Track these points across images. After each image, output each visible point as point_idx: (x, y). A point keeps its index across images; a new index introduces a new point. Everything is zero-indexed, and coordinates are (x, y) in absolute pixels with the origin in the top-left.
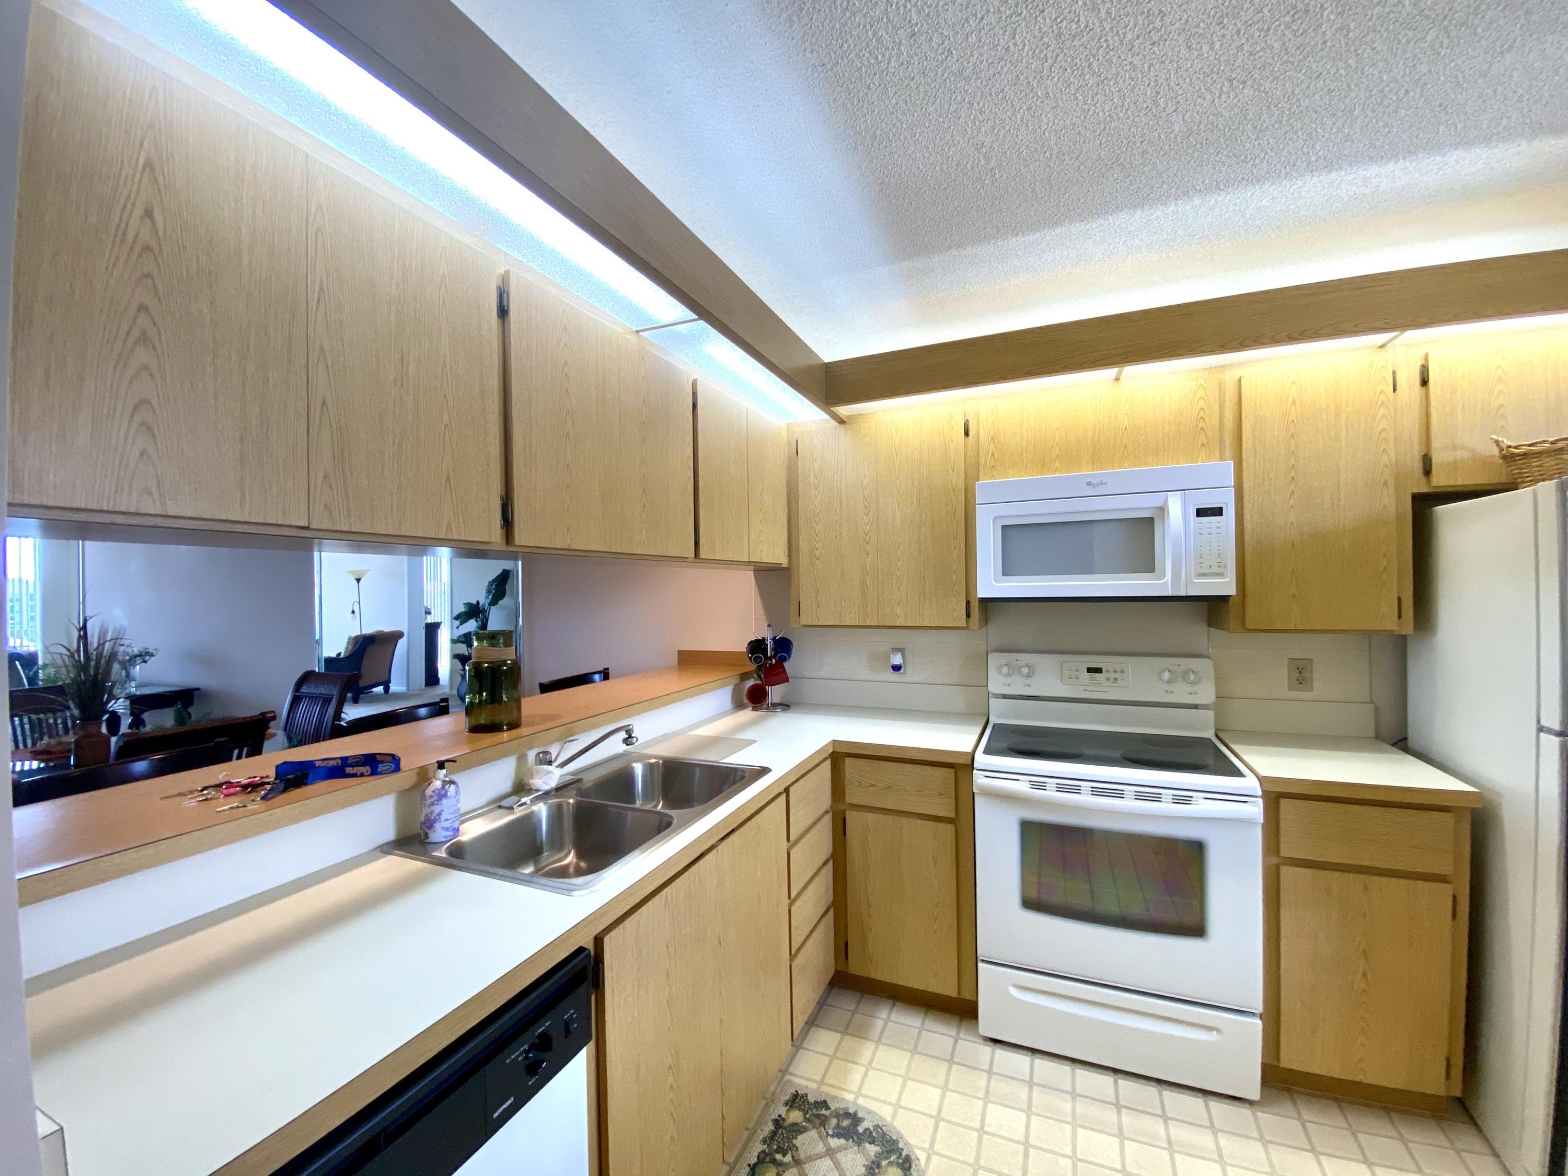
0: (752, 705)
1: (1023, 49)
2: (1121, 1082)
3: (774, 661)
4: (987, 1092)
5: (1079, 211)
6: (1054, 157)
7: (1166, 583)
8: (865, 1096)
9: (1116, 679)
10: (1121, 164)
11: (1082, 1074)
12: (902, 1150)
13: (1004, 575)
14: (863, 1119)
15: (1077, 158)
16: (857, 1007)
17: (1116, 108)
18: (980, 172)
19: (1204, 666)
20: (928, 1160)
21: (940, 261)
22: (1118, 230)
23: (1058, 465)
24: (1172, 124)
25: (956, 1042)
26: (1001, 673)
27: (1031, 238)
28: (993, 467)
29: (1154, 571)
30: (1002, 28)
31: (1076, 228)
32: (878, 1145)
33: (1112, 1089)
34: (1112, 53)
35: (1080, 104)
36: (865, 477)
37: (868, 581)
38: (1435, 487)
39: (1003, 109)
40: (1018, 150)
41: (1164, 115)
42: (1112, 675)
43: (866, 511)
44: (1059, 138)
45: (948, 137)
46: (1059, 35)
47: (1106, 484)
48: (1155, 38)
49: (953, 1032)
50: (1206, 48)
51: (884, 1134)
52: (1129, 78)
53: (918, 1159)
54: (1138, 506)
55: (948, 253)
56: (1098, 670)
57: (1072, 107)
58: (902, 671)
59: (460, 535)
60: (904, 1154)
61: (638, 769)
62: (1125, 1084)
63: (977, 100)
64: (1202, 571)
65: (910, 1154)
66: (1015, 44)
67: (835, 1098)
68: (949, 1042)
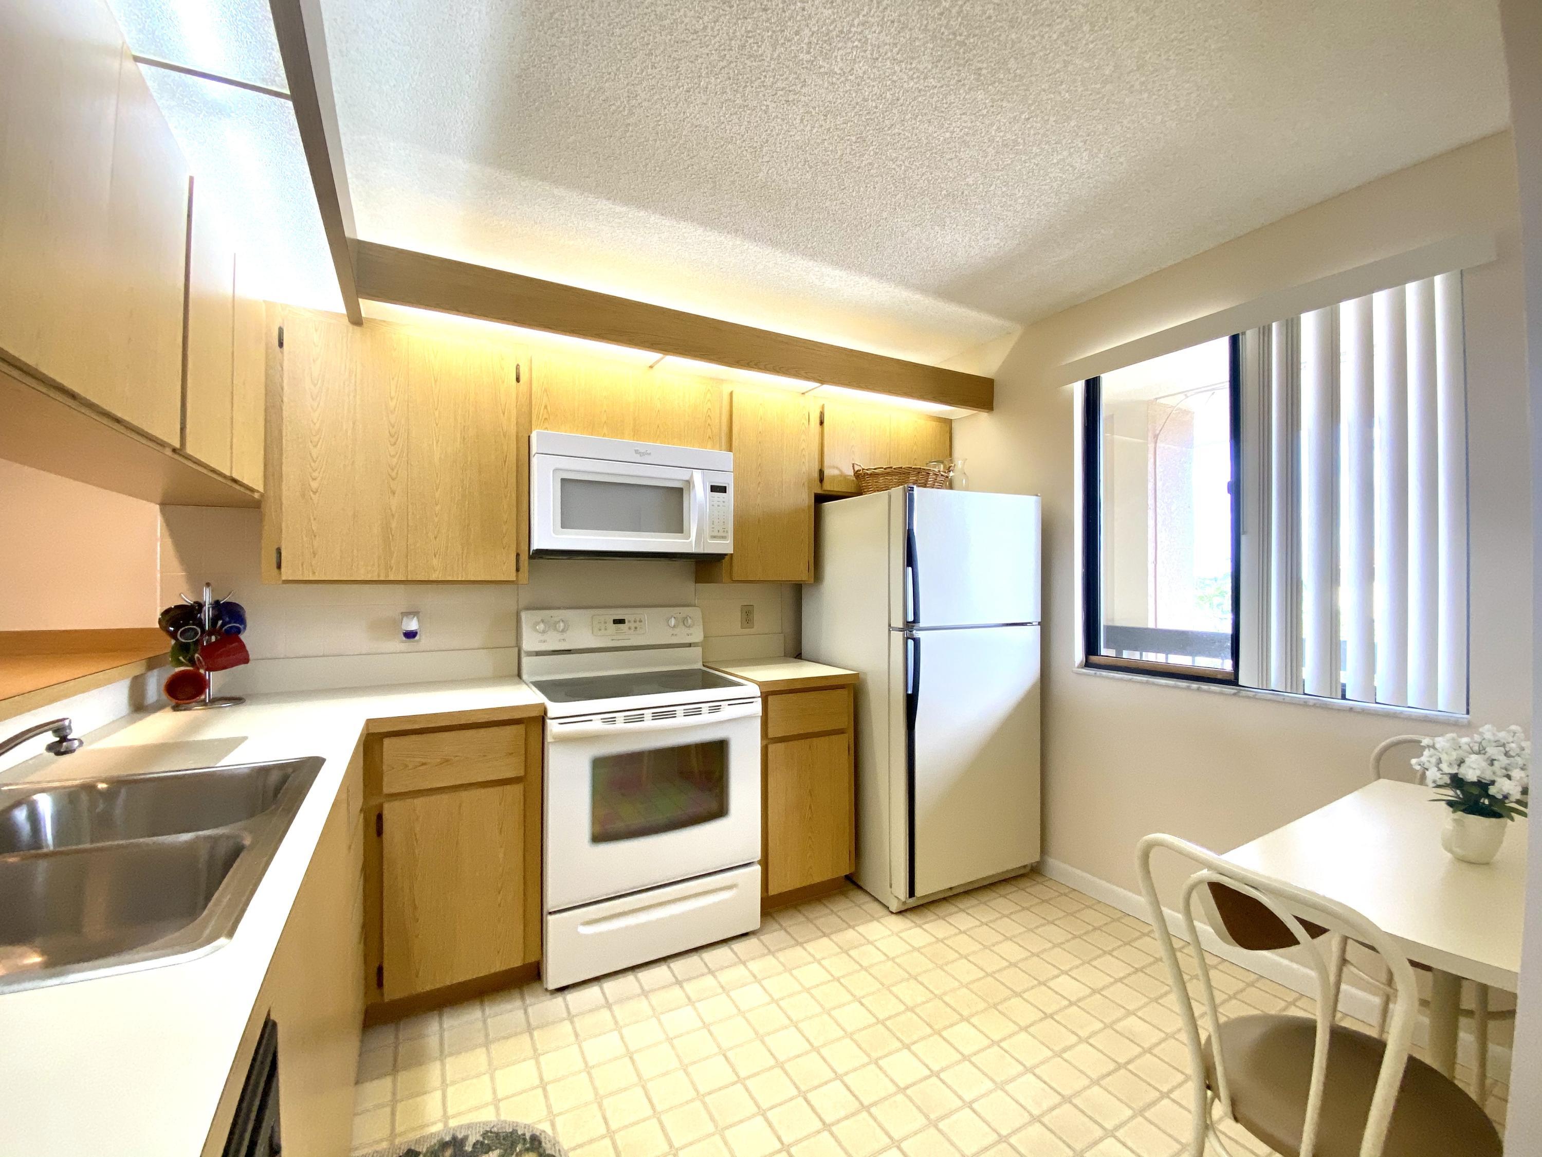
0: (174, 702)
1: (715, 37)
2: (672, 965)
3: (213, 639)
4: (577, 1035)
5: (666, 204)
6: (678, 145)
7: (691, 542)
8: (454, 1117)
9: (636, 628)
10: (715, 182)
11: (643, 975)
12: (524, 1135)
13: (563, 527)
14: (466, 1138)
15: (691, 158)
16: (397, 1038)
17: (739, 134)
18: (617, 120)
19: (695, 613)
20: (553, 1125)
21: (527, 187)
22: (680, 238)
23: (605, 430)
24: (760, 170)
25: (526, 1012)
26: (537, 631)
27: (618, 209)
28: (546, 419)
29: (682, 532)
30: (713, 7)
31: (654, 218)
32: (496, 1149)
33: (669, 973)
34: (763, 89)
35: (721, 114)
36: (392, 399)
37: (394, 525)
38: (825, 490)
39: (671, 76)
40: (659, 121)
41: (760, 160)
42: (633, 625)
43: (393, 440)
44: (691, 131)
45: (614, 68)
46: (744, 46)
47: (650, 454)
48: (791, 98)
49: (518, 1003)
50: (809, 128)
51: (497, 1134)
52: (760, 117)
53: (544, 1132)
54: (671, 477)
55: (540, 183)
56: (621, 621)
57: (714, 113)
58: (417, 638)
60: (528, 1137)
61: (45, 805)
62: (677, 965)
63: (658, 52)
64: (713, 534)
65: (534, 1132)
66: (712, 29)
67: (418, 1141)
68: (520, 1014)
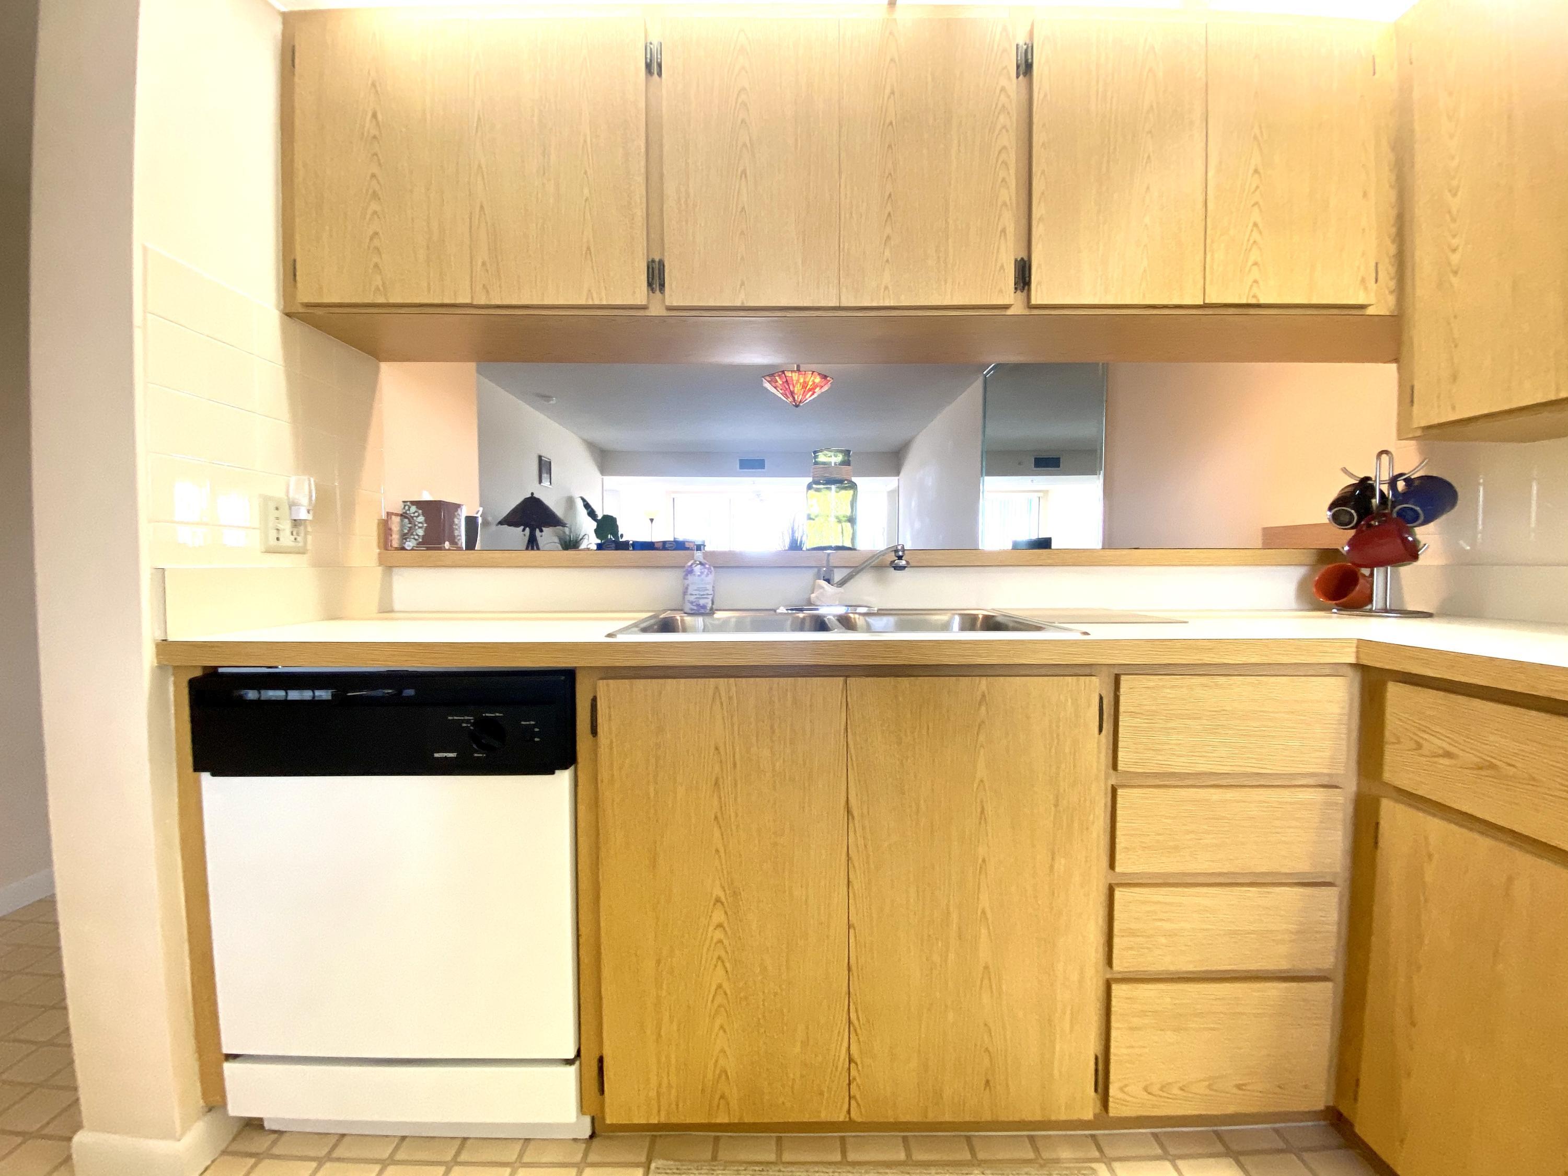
59: (601, 300)
